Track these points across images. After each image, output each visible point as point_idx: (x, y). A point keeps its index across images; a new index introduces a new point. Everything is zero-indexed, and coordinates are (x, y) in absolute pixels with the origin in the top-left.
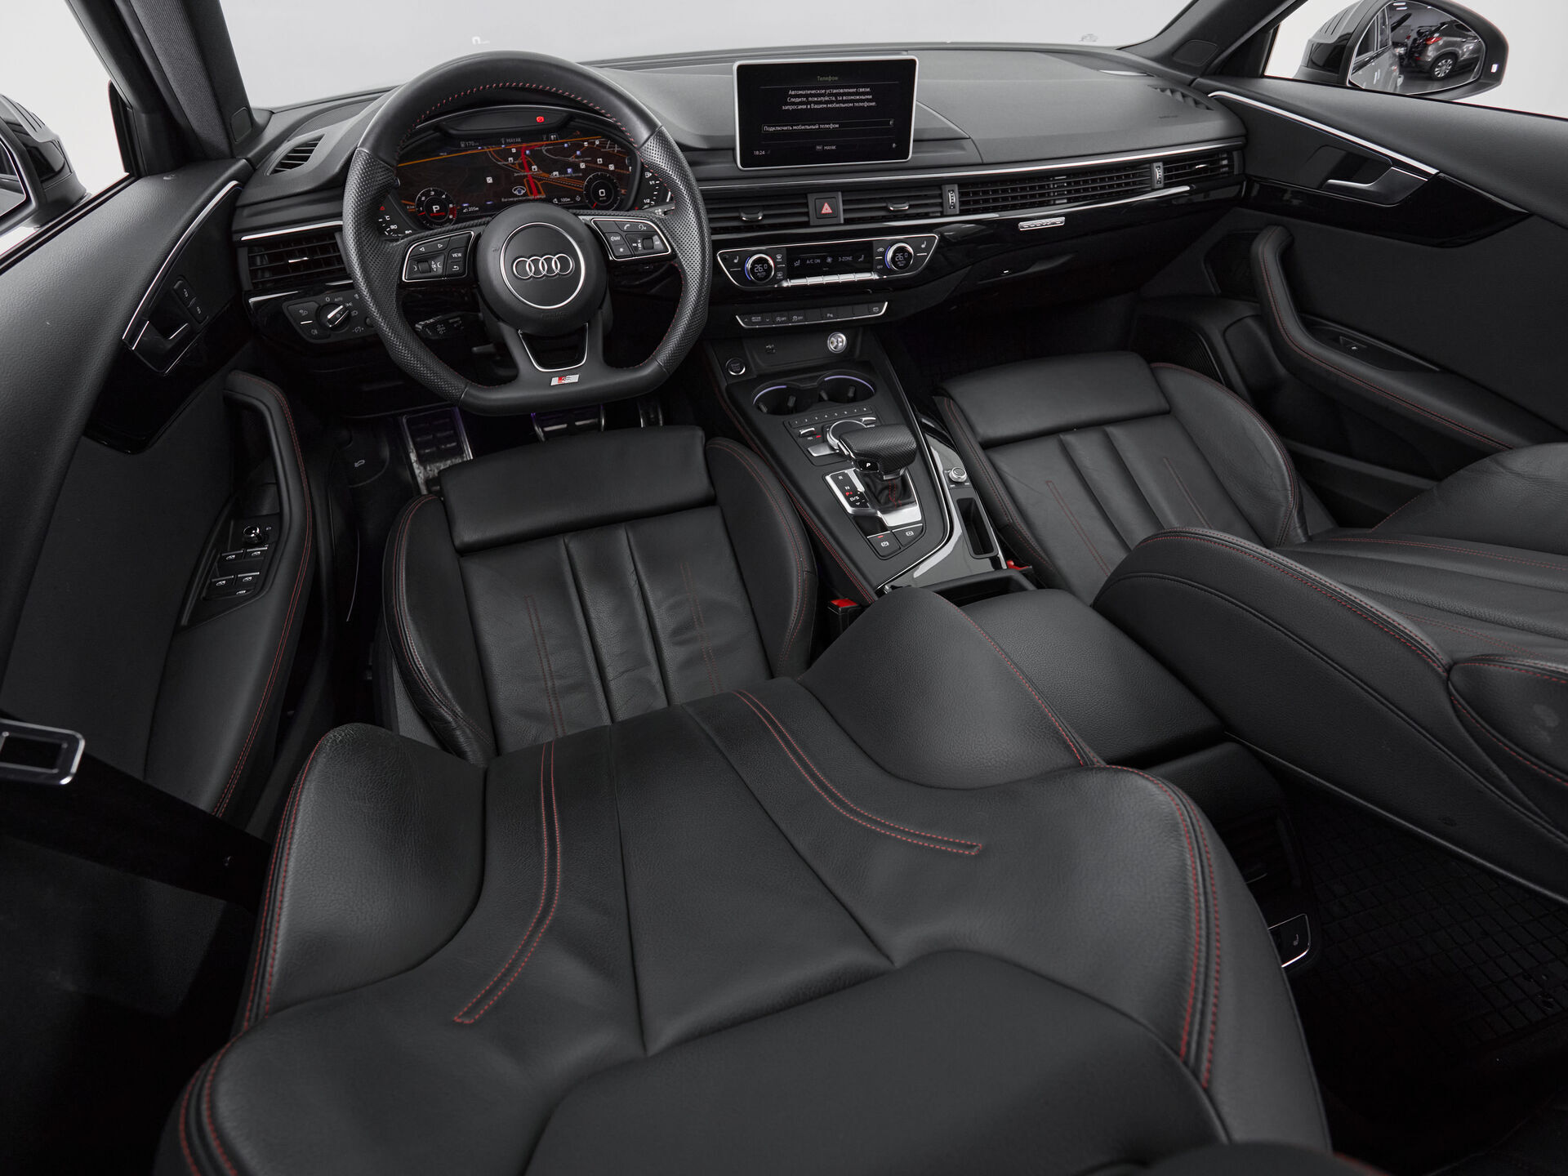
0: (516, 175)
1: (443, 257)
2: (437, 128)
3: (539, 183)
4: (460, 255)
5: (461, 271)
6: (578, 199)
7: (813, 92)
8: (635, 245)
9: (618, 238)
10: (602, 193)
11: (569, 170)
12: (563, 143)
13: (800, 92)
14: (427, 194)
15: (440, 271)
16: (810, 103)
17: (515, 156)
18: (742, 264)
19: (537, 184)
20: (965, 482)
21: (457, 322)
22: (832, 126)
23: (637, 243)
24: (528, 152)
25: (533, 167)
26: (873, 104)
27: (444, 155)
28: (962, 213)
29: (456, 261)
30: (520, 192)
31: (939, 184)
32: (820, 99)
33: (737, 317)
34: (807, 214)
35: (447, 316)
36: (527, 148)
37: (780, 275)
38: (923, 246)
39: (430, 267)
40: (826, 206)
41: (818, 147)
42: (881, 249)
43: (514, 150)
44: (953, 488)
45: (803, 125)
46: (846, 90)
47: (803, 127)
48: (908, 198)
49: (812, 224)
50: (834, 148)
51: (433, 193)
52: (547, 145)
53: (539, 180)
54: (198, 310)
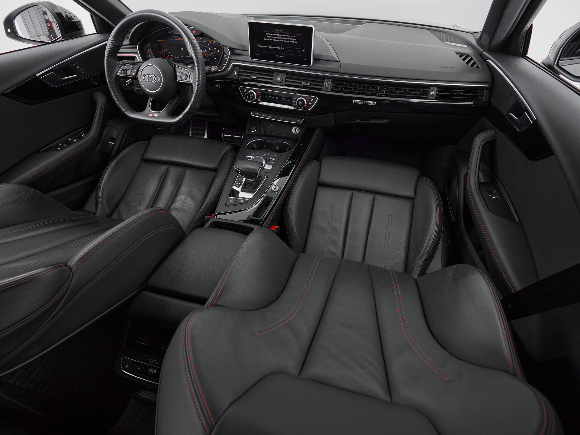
1: (131, 70)
6: (208, 60)
7: (275, 35)
9: (179, 74)
10: (216, 59)
11: (206, 50)
12: (204, 41)
13: (270, 34)
15: (129, 74)
16: (274, 39)
18: (246, 92)
20: (276, 191)
22: (282, 48)
23: (183, 76)
26: (297, 42)
27: (170, 39)
28: (332, 91)
29: (134, 72)
31: (324, 78)
32: (277, 38)
33: (250, 111)
34: (272, 79)
37: (259, 99)
38: (311, 101)
39: (127, 72)
40: (279, 78)
41: (277, 56)
42: (295, 98)
44: (270, 192)
45: (271, 46)
46: (287, 36)
47: (271, 47)
48: (309, 81)
49: (273, 84)
50: (283, 57)
51: (167, 51)
54: (83, 72)
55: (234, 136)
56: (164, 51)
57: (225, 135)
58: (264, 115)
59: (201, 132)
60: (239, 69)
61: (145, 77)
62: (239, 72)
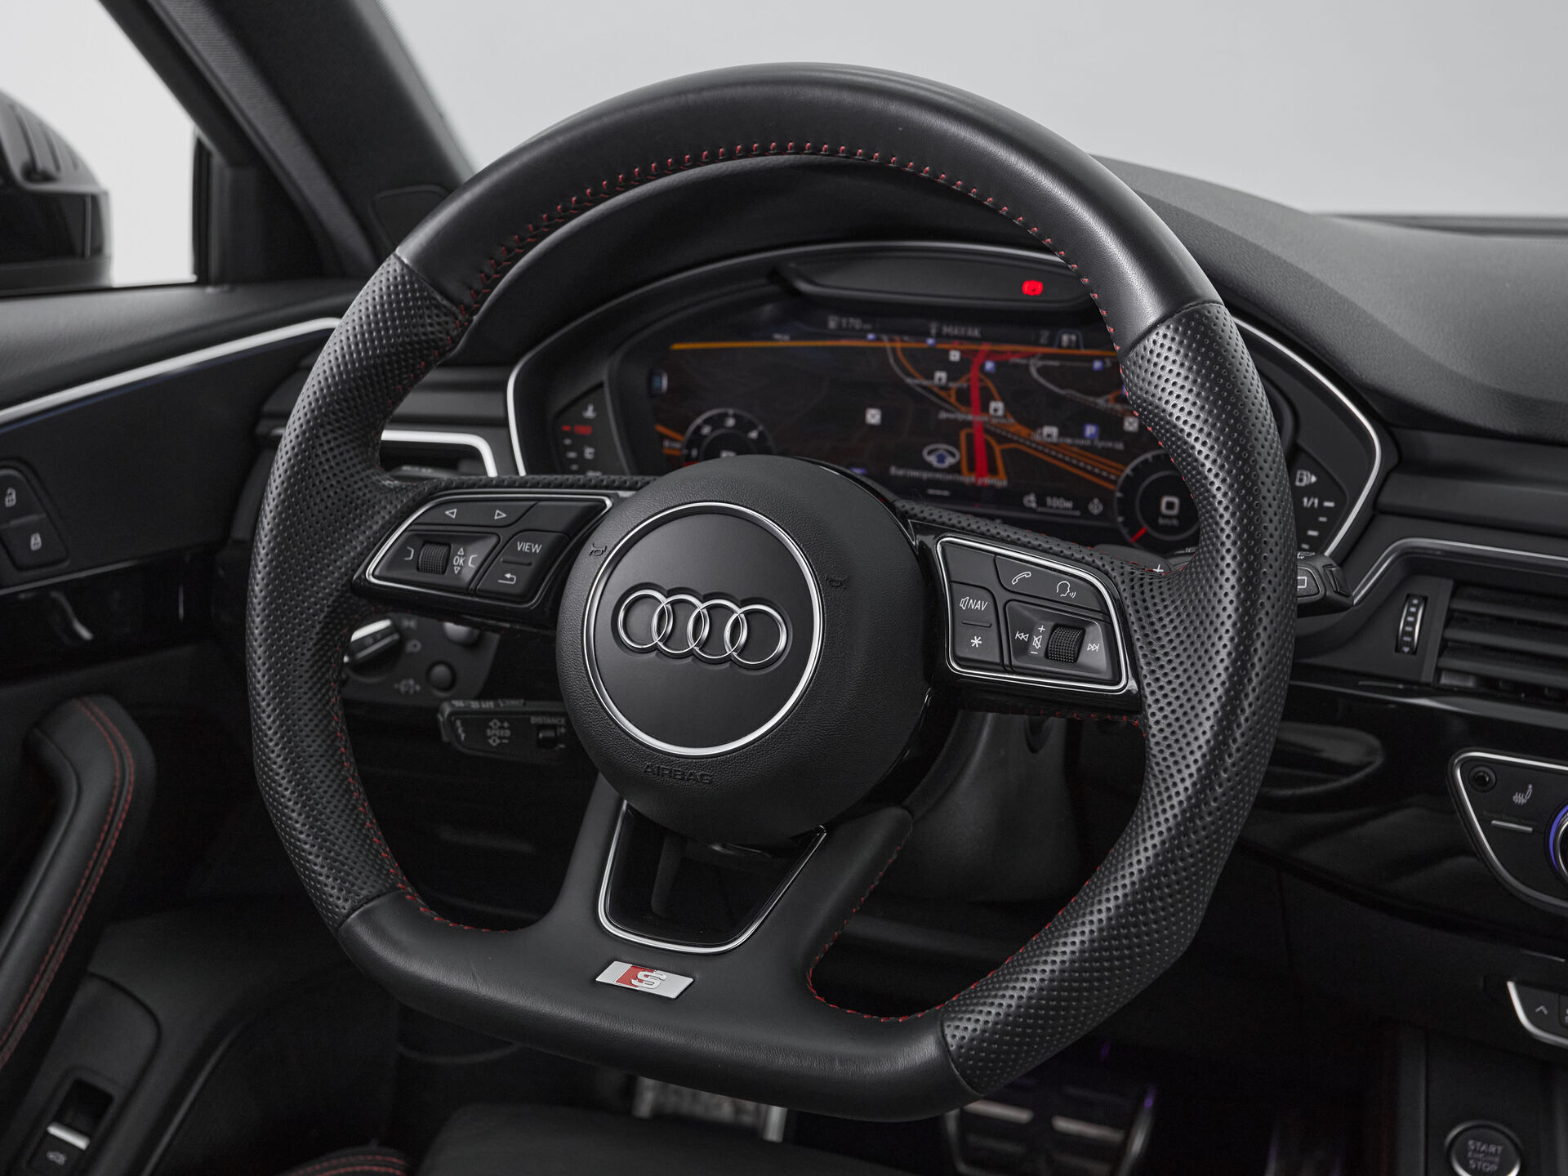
0: (943, 415)
1: (494, 540)
2: (774, 273)
3: (997, 449)
4: (537, 548)
5: (517, 591)
6: (1096, 507)
8: (1022, 636)
10: (1170, 506)
11: (1090, 430)
12: (1091, 359)
14: (713, 422)
15: (467, 575)
17: (954, 370)
18: (1541, 812)
19: (990, 448)
21: (554, 727)
23: (1030, 630)
24: (989, 365)
25: (993, 405)
27: (782, 340)
29: (517, 562)
30: (941, 459)
33: (1511, 986)
35: (533, 706)
36: (989, 355)
39: (448, 560)
43: (955, 356)
51: (731, 422)
52: (1045, 357)
53: (1001, 439)
54: (36, 542)
55: (1062, 1123)
56: (706, 422)
60: (1454, 595)
61: (639, 612)
62: (1452, 619)
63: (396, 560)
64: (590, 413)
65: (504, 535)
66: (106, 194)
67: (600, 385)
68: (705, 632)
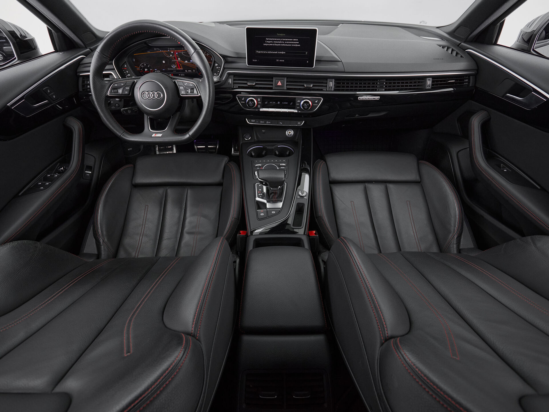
0: (173, 61)
2: (145, 43)
3: (180, 64)
4: (128, 88)
5: (128, 94)
6: (194, 71)
7: (275, 39)
8: (187, 91)
9: (182, 88)
11: (191, 61)
13: (270, 39)
15: (121, 93)
16: (274, 43)
17: (172, 54)
18: (245, 100)
19: (179, 64)
20: (305, 196)
21: (136, 110)
22: (283, 53)
24: (177, 53)
25: (179, 59)
26: (299, 45)
27: (149, 52)
28: (335, 90)
29: (127, 90)
30: (174, 67)
31: (326, 78)
32: (278, 42)
33: (246, 119)
34: (272, 85)
35: (132, 107)
36: (177, 52)
37: (259, 106)
38: (316, 102)
39: (118, 91)
40: (280, 82)
41: (277, 60)
42: (299, 101)
43: (172, 52)
44: (299, 198)
45: (271, 51)
46: (288, 40)
47: (271, 52)
48: (311, 83)
49: (273, 89)
50: (283, 61)
51: (145, 65)
52: (184, 51)
53: (181, 63)
54: (54, 97)
55: (209, 147)
56: (142, 65)
57: (198, 147)
58: (261, 122)
59: (169, 147)
60: (234, 77)
61: (144, 94)
62: (234, 80)
63: (111, 92)
64: (126, 66)
65: (124, 87)
66: (34, 38)
67: (126, 62)
68: (153, 96)
